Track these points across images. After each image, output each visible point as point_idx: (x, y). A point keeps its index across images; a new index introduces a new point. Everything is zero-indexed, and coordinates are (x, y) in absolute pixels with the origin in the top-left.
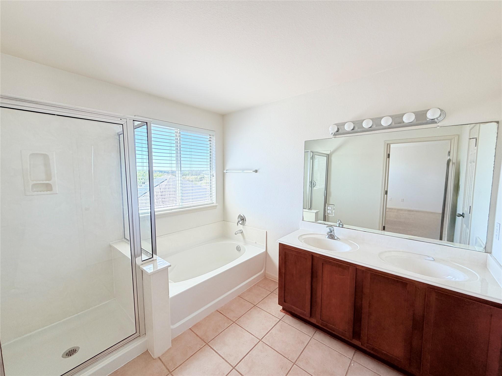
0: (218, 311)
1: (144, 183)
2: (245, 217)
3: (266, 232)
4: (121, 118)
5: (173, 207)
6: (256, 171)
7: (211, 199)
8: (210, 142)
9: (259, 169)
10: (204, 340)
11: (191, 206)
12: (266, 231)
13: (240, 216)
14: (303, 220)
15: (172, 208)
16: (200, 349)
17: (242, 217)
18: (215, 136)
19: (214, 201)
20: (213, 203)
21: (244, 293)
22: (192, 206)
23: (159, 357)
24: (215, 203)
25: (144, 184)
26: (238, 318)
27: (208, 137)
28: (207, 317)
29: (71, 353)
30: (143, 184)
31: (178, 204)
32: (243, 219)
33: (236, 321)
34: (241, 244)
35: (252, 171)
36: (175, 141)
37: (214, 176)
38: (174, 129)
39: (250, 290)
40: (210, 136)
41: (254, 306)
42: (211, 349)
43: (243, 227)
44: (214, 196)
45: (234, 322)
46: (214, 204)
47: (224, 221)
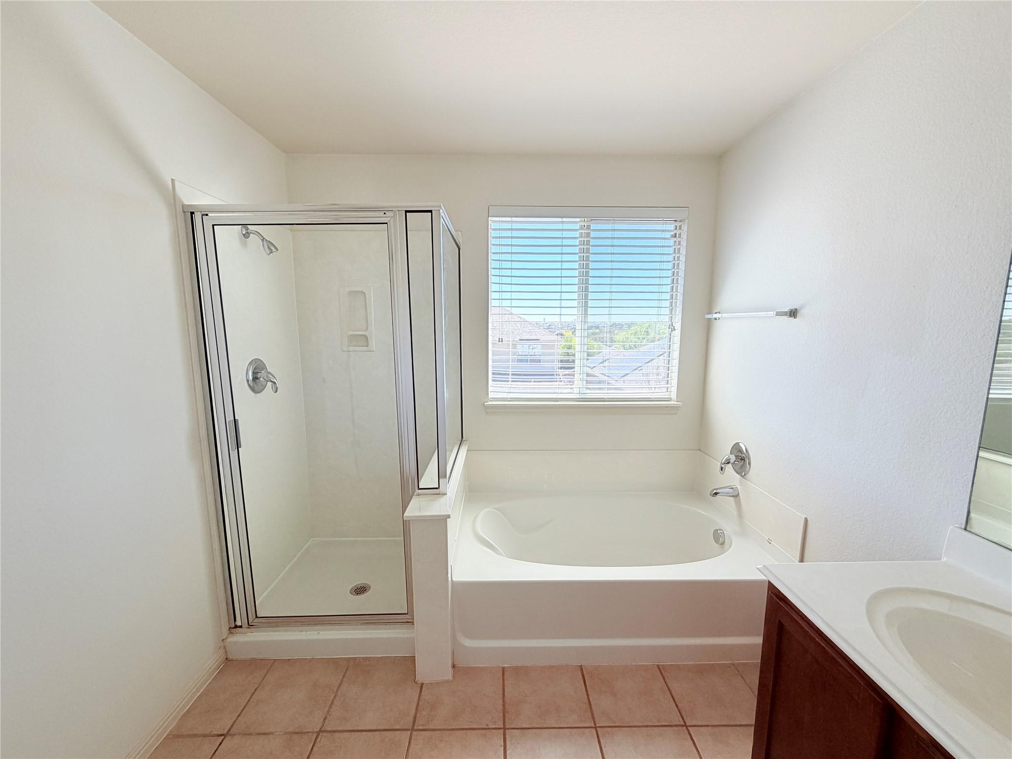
0: (582, 670)
1: (501, 340)
2: (749, 454)
3: (806, 520)
4: (385, 212)
5: (559, 394)
6: (793, 313)
7: (668, 388)
8: (675, 239)
9: (802, 307)
10: (506, 714)
11: (604, 398)
12: (804, 517)
13: (736, 449)
14: (965, 529)
15: (558, 397)
16: (485, 729)
17: (741, 451)
18: (686, 221)
19: (674, 396)
20: (669, 400)
21: (678, 667)
22: (606, 400)
23: (423, 684)
24: (674, 401)
25: (502, 342)
26: (614, 725)
27: (672, 227)
28: (551, 667)
29: (360, 590)
30: (499, 341)
31: (576, 391)
32: (743, 459)
33: (601, 729)
34: (729, 528)
35: (772, 313)
36: (579, 248)
37: (675, 330)
38: (578, 220)
39: (702, 670)
40: (676, 224)
41: (682, 726)
42: (503, 748)
43: (741, 481)
44: (674, 382)
45: (596, 728)
46: (672, 402)
47: (700, 450)
